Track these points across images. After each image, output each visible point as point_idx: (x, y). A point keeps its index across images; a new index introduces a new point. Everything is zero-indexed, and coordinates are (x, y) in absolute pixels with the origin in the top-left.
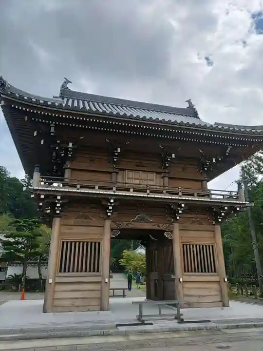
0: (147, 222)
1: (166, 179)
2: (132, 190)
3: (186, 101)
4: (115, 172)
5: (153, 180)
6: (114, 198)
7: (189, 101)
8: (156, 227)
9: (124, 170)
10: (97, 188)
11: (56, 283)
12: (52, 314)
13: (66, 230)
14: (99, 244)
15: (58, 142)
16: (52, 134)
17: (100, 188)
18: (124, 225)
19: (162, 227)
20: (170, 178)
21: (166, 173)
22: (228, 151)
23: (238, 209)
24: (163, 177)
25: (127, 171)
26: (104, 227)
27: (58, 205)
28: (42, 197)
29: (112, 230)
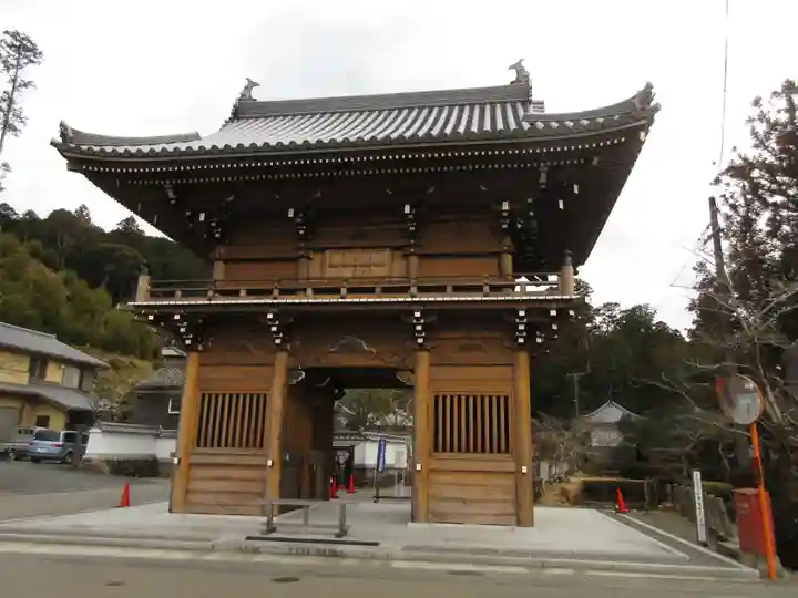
0: (362, 352)
1: (414, 260)
2: (310, 292)
3: (510, 68)
4: (303, 257)
5: (382, 265)
6: (275, 310)
7: (518, 67)
8: (376, 363)
9: (322, 250)
10: (243, 293)
11: (191, 465)
12: (180, 514)
13: (210, 374)
14: (265, 396)
15: (188, 213)
16: (173, 202)
17: (250, 293)
18: (311, 363)
19: (390, 361)
20: (422, 256)
21: (410, 246)
22: (543, 178)
23: (553, 313)
24: (406, 256)
25: (328, 252)
26: (272, 365)
27: (183, 330)
28: (151, 317)
29: (291, 371)
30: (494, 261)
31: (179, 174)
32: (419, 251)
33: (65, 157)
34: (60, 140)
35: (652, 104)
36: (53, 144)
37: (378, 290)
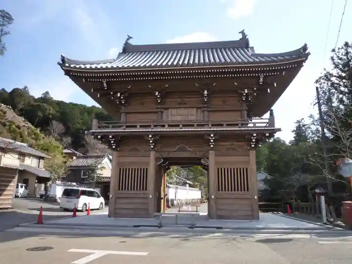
0: (187, 151)
1: (206, 113)
2: (167, 126)
3: (239, 33)
4: (159, 111)
5: (193, 115)
7: (242, 32)
8: (193, 156)
9: (167, 109)
10: (138, 127)
11: (117, 198)
12: (113, 218)
13: (122, 160)
14: (147, 169)
15: (112, 93)
16: (106, 88)
17: (141, 127)
18: (165, 155)
19: (198, 155)
20: (208, 111)
21: (205, 107)
22: (261, 80)
23: (267, 135)
24: (203, 111)
25: (170, 110)
26: (150, 156)
27: (112, 142)
28: (99, 137)
29: (157, 159)
30: (239, 113)
31: (110, 77)
32: (209, 109)
33: (63, 69)
34: (61, 62)
35: (307, 52)
36: (59, 64)
37: (195, 125)
